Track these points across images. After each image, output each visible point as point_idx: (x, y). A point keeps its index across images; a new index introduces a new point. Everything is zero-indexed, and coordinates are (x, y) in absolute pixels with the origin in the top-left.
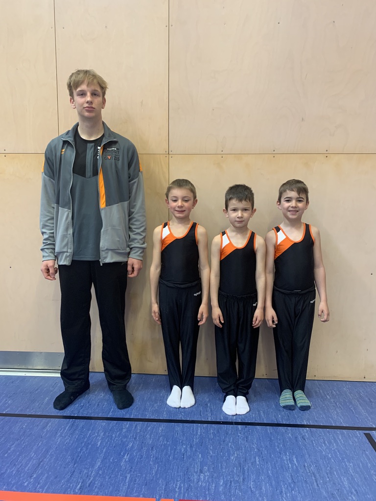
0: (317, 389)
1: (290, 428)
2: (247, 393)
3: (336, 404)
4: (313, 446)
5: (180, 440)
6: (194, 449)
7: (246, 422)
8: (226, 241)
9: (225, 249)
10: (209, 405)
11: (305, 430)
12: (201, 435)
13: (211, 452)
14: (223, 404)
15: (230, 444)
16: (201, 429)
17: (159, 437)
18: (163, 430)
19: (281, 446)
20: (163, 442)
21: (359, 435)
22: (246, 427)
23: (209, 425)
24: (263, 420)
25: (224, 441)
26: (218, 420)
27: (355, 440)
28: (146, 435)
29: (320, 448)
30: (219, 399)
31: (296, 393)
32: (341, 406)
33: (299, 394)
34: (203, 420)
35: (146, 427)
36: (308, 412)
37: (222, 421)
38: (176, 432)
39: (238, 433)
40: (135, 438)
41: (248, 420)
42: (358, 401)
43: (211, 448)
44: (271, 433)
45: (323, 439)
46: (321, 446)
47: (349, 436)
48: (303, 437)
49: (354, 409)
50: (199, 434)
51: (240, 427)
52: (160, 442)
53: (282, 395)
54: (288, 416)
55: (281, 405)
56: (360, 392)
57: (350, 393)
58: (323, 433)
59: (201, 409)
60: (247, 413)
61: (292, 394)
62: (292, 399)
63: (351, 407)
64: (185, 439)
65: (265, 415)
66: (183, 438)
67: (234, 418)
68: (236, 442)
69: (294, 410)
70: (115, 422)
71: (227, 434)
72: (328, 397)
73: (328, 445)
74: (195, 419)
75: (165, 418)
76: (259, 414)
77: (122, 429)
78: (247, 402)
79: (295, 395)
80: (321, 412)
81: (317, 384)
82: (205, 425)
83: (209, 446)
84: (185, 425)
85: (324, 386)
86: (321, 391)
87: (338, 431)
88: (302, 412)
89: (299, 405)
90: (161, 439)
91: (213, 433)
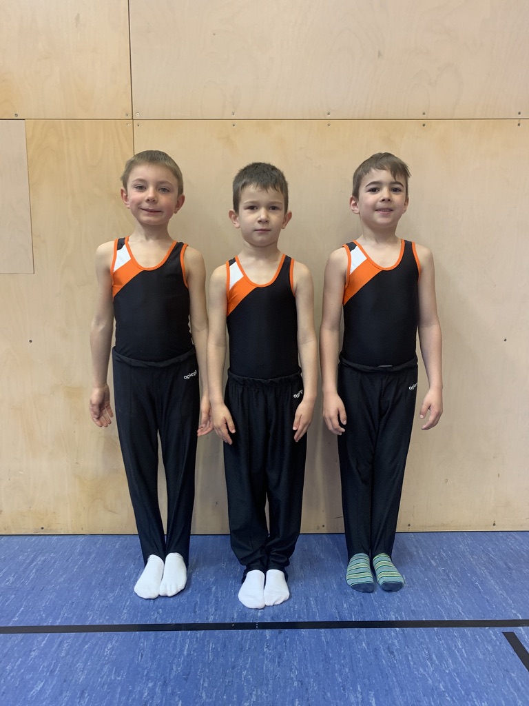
0: (414, 549)
1: (364, 629)
2: (287, 563)
3: (448, 576)
4: (409, 667)
5: (144, 669)
6: (169, 690)
7: (282, 621)
8: (236, 275)
9: (235, 290)
10: (213, 589)
11: (393, 634)
12: (189, 655)
13: (204, 695)
14: (240, 587)
15: (245, 673)
16: (191, 642)
17: (103, 665)
18: (113, 648)
19: (347, 670)
20: (108, 676)
21: (493, 637)
22: (280, 633)
23: (208, 632)
24: (314, 615)
25: (233, 668)
26: (227, 621)
27: (487, 649)
28: (77, 662)
29: (421, 670)
30: (235, 577)
31: (376, 559)
32: (456, 579)
33: (382, 560)
34: (198, 621)
35: (80, 645)
36: (398, 594)
37: (235, 621)
38: (140, 650)
39: (262, 647)
40: (52, 672)
41: (285, 617)
42: (486, 568)
43: (206, 685)
44: (327, 643)
45: (428, 649)
46: (425, 666)
47: (476, 640)
48: (389, 648)
49: (482, 583)
50: (185, 653)
51: (268, 632)
52: (102, 678)
53: (351, 564)
54: (361, 604)
55: (350, 582)
56: (488, 551)
57: (472, 554)
58: (426, 637)
59: (198, 600)
60: (284, 602)
61: (368, 563)
62: (369, 570)
63: (476, 581)
64: (154, 666)
65: (317, 605)
66: (152, 664)
67: (259, 614)
68: (258, 666)
69: (372, 592)
70: (20, 636)
71: (241, 651)
72: (433, 562)
73: (437, 662)
74: (183, 621)
75: (123, 623)
76: (308, 604)
77: (31, 651)
78: (286, 581)
79: (374, 563)
80: (422, 594)
81: (414, 540)
82: (200, 633)
83: (202, 682)
84: (162, 634)
85: (424, 544)
86: (421, 553)
87: (455, 631)
88: (386, 594)
89: (381, 582)
90: (105, 669)
91: (213, 649)
